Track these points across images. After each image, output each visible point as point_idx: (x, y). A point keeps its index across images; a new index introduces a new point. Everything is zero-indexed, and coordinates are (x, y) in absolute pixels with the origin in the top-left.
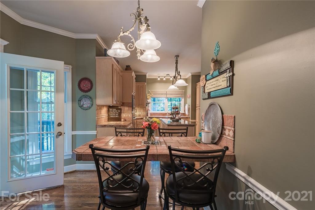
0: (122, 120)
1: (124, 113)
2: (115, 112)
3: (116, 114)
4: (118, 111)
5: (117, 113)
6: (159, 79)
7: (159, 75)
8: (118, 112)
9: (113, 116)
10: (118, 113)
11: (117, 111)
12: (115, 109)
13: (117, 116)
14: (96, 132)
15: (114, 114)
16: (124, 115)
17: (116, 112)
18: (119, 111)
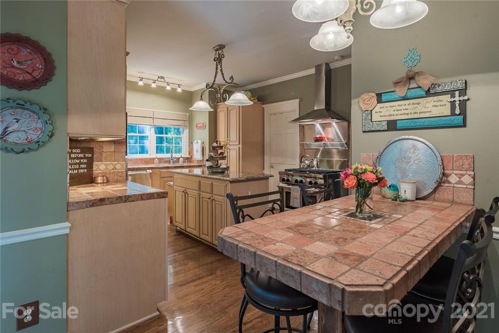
0: (100, 180)
1: (101, 161)
2: (77, 158)
3: (80, 163)
4: (86, 155)
5: (82, 161)
6: (141, 83)
7: (142, 76)
8: (85, 158)
9: (73, 169)
10: (85, 161)
11: (82, 155)
12: (78, 151)
13: (82, 171)
14: (68, 224)
15: (76, 164)
16: (102, 167)
17: (81, 158)
18: (90, 155)
